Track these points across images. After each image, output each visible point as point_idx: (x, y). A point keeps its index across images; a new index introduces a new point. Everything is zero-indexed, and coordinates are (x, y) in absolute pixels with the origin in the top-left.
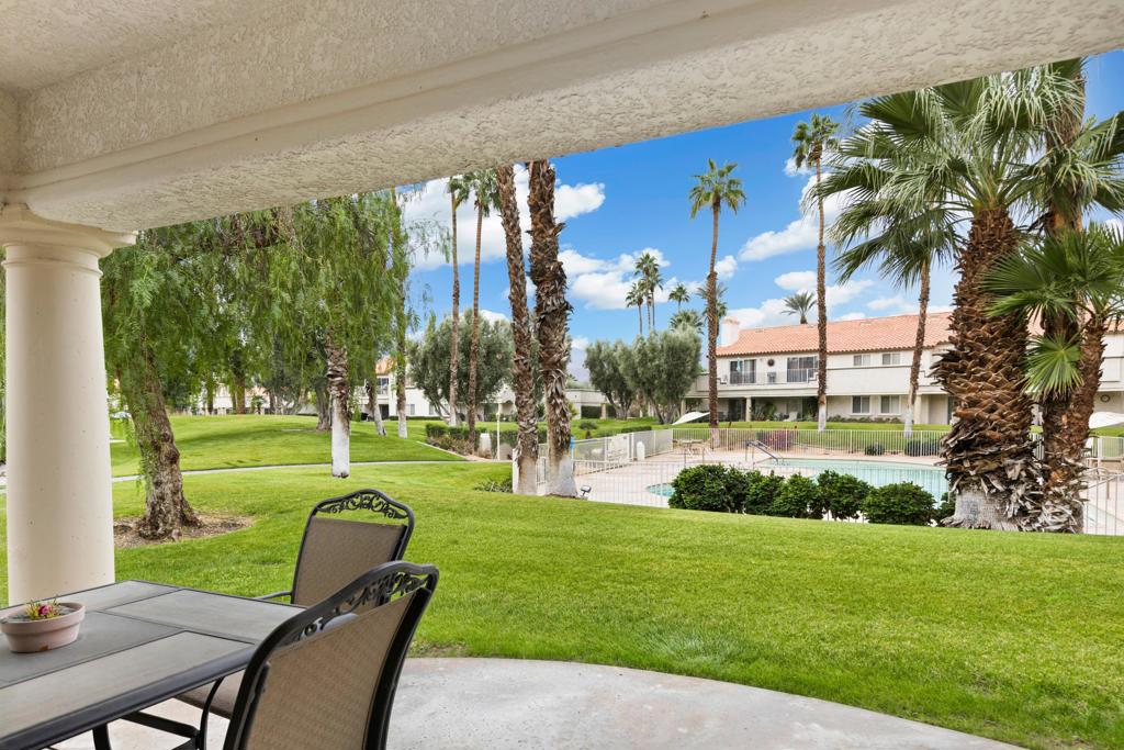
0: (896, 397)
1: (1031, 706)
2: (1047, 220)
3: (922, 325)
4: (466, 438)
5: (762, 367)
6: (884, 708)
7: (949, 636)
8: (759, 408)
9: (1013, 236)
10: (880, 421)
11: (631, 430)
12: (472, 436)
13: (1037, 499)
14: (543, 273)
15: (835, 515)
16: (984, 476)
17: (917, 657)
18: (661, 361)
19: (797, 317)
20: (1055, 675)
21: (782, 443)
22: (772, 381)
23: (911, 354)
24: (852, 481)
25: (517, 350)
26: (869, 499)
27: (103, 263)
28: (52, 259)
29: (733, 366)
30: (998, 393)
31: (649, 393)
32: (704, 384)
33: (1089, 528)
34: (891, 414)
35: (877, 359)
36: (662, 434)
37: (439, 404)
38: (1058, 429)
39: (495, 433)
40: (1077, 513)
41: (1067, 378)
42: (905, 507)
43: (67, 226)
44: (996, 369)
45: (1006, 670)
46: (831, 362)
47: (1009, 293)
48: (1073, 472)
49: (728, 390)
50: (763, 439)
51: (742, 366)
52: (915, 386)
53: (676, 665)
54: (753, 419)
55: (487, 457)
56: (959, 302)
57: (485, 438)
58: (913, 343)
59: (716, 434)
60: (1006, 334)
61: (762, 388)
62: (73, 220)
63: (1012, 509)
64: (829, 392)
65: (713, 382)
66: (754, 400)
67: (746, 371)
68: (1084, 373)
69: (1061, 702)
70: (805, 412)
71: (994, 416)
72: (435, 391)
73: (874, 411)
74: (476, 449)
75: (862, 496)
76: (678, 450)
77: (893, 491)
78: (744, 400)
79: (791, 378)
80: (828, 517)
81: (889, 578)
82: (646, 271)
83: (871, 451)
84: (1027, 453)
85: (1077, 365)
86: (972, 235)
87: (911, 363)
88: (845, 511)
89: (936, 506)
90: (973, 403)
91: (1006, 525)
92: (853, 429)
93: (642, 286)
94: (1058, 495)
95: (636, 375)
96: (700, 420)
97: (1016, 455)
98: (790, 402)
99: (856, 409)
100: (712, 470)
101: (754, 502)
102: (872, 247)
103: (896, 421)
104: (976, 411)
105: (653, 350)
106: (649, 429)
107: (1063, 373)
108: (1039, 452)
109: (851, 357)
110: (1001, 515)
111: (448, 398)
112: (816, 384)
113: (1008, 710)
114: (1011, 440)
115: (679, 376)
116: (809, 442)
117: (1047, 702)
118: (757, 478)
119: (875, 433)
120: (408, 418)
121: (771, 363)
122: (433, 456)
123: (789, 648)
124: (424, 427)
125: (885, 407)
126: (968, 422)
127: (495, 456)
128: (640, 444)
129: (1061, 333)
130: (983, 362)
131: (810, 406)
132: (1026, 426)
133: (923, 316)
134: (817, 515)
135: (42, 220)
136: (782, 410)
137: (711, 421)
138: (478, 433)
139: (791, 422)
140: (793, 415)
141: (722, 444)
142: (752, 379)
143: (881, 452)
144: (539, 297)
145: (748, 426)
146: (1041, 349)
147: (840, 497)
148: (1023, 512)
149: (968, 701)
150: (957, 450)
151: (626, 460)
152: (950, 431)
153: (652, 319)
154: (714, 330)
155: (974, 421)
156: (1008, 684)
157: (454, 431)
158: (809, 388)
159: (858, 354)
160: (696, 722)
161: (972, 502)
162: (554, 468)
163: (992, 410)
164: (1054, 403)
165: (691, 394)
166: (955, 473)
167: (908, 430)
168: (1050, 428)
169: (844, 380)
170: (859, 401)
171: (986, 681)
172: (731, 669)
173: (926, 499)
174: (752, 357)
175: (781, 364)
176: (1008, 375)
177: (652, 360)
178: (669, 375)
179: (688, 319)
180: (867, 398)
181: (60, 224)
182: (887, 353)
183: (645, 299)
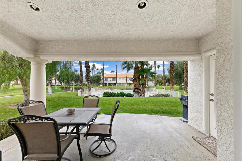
0: (124, 83)
1: (150, 112)
2: (141, 66)
3: (127, 75)
4: (68, 89)
5: (109, 79)
6: (139, 113)
7: (141, 107)
8: (109, 84)
9: (139, 67)
10: (122, 86)
11: (93, 87)
12: (69, 88)
13: (142, 94)
14: (87, 67)
15: (122, 97)
16: (137, 92)
17: (140, 109)
18: (96, 78)
19: (112, 73)
20: (151, 109)
21: (112, 89)
22: (110, 81)
23: (126, 78)
24: (124, 93)
25: (81, 76)
26: (126, 95)
27: (46, 64)
28: (41, 64)
29: (105, 79)
30: (138, 83)
31: (95, 82)
32: (102, 81)
33: (146, 97)
34: (124, 85)
35: (122, 79)
36: (97, 88)
37: (62, 83)
38: (143, 87)
39: (73, 88)
40: (145, 95)
41: (144, 82)
42: (129, 95)
43: (44, 60)
44: (138, 81)
45: (147, 109)
46: (117, 79)
47: (139, 73)
48: (144, 91)
49: (105, 82)
50: (110, 88)
51: (107, 79)
52: (126, 82)
53: (119, 112)
54: (108, 86)
55: (72, 91)
56: (134, 74)
57: (71, 89)
58: (126, 77)
59: (104, 88)
60: (139, 77)
61: (109, 82)
62: (45, 59)
63: (139, 95)
64: (117, 82)
65: (104, 81)
66: (108, 83)
67: (107, 80)
68: (145, 81)
69: (152, 111)
70: (114, 85)
71: (138, 86)
72: (61, 81)
73: (122, 85)
74: (70, 90)
75: (125, 95)
76: (99, 90)
77: (128, 94)
78: (107, 83)
79: (112, 81)
80: (121, 97)
81: (134, 102)
82: (93, 66)
83: (122, 90)
84: (140, 89)
85: (144, 81)
86: (135, 67)
87: (126, 79)
88: (123, 96)
89: (132, 95)
90: (136, 84)
91: (139, 97)
92: (120, 87)
93: (93, 68)
94: (143, 94)
95: (93, 80)
96: (102, 86)
97: (140, 90)
98: (112, 84)
99: (120, 85)
100: (108, 92)
101: (113, 96)
102: (125, 67)
103: (124, 86)
104: (136, 85)
105: (95, 77)
106: (95, 87)
107: (143, 82)
108: (141, 90)
109: (119, 78)
110: (139, 96)
111: (64, 83)
112: (116, 81)
113: (148, 112)
114: (139, 88)
115: (99, 80)
116: (115, 89)
117: (151, 111)
118: (113, 93)
119: (123, 87)
120: (57, 86)
121: (110, 79)
122: (62, 91)
123: (129, 109)
124: (60, 87)
125: (123, 84)
126: (135, 86)
127: (73, 91)
128: (95, 89)
129: (143, 77)
130: (136, 80)
131: (115, 84)
132: (140, 87)
133: (127, 74)
134: (120, 97)
135: (41, 59)
136: (111, 85)
137: (103, 86)
138: (70, 88)
139: (113, 86)
140: (113, 85)
141: (105, 89)
142: (108, 81)
143: (123, 90)
144: (87, 70)
145: (107, 87)
146: (141, 79)
147: (122, 95)
148: (140, 95)
149: (145, 112)
150: (134, 89)
151: (93, 91)
152: (133, 87)
153: (94, 72)
154: (103, 74)
155: (136, 86)
156: (148, 110)
157: (66, 88)
158: (115, 82)
159: (120, 78)
160: (125, 117)
161: (136, 95)
162: (89, 93)
163: (137, 85)
164: (143, 84)
165: (100, 82)
166: (134, 92)
167: (126, 87)
168: (142, 87)
169: (119, 81)
170: (120, 84)
171: (146, 110)
172: (124, 112)
173: (131, 95)
174: (108, 78)
175: (111, 79)
176: (139, 81)
177: (95, 78)
178: (97, 80)
179: (99, 73)
180: (121, 83)
181: (43, 60)
182: (123, 78)
183: (93, 70)
